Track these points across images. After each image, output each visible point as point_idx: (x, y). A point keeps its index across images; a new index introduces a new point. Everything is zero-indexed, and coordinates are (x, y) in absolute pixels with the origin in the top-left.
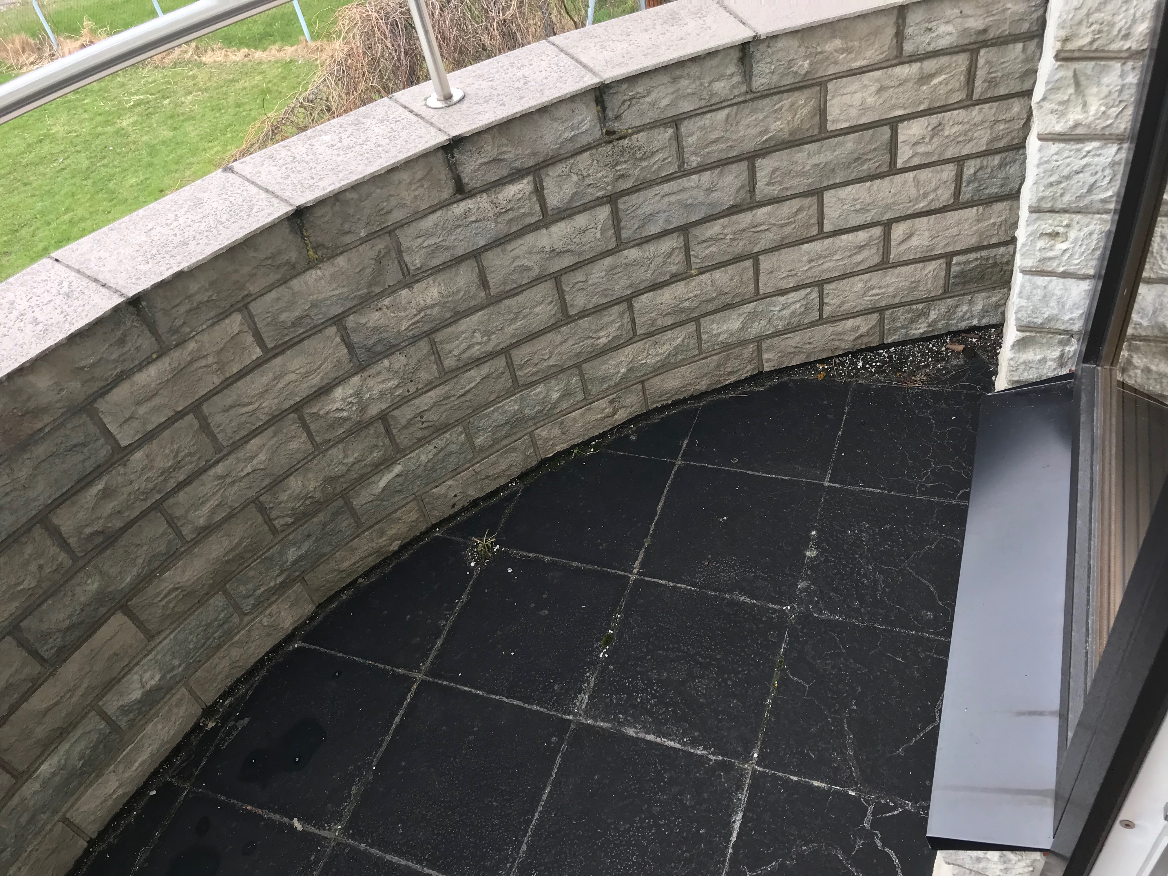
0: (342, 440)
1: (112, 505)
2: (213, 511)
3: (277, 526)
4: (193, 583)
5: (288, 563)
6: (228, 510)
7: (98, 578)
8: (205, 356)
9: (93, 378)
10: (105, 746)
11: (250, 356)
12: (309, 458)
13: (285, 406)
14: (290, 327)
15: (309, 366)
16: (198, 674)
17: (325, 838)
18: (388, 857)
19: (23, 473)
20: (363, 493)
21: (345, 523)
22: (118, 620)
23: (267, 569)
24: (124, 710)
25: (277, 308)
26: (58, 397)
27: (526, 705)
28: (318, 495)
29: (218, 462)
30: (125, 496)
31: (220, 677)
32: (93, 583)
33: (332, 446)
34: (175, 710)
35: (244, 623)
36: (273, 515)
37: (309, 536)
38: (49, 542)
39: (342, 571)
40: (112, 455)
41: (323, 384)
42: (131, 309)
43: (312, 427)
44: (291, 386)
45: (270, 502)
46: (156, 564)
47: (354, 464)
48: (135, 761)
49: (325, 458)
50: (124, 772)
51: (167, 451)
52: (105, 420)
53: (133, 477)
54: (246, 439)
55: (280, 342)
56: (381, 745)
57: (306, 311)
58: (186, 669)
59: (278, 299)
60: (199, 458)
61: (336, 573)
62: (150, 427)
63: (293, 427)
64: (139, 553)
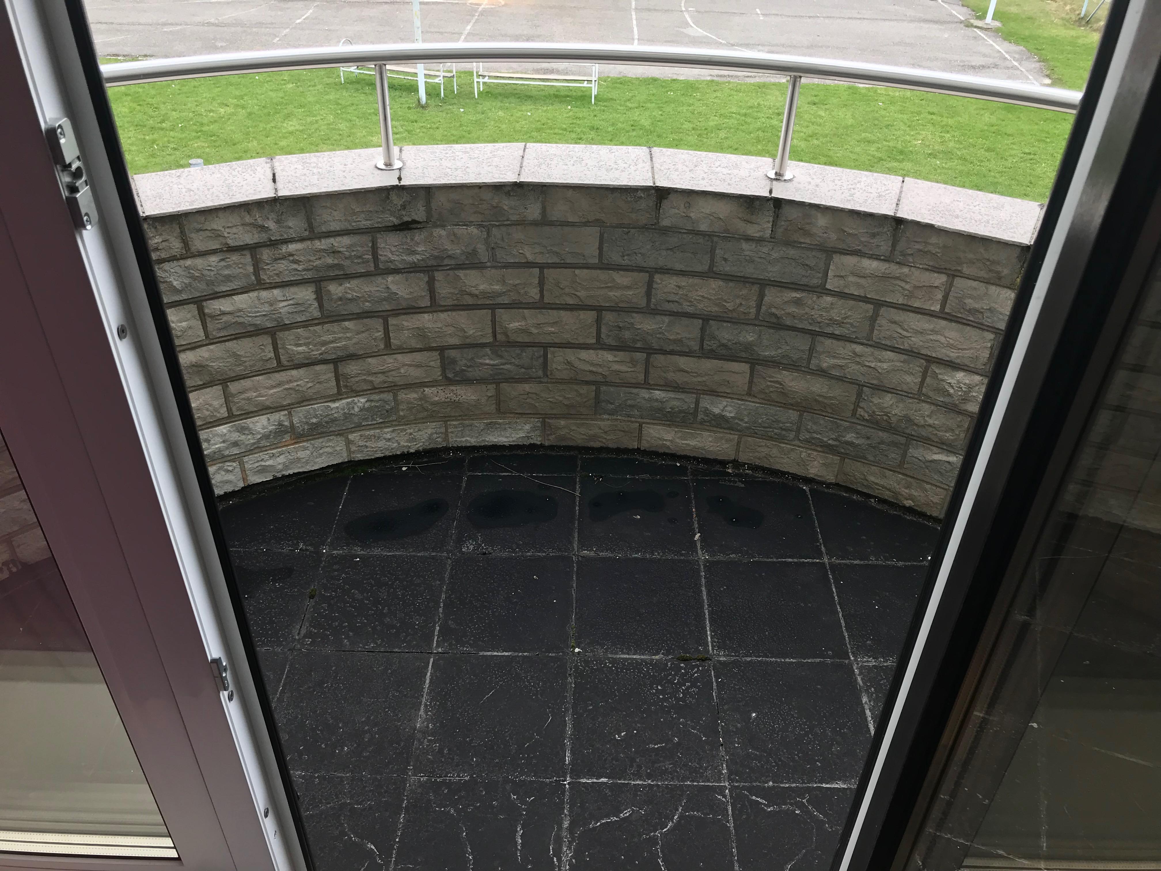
0: (937, 405)
1: (794, 310)
2: (835, 366)
3: (858, 413)
4: (791, 391)
5: (843, 439)
6: (842, 375)
7: (756, 336)
8: (907, 282)
9: (844, 240)
10: (683, 417)
11: (931, 305)
12: (910, 395)
13: (923, 352)
14: (966, 310)
15: (957, 343)
16: (749, 439)
17: (697, 553)
18: (703, 589)
19: (775, 255)
20: (921, 450)
21: (894, 455)
22: (745, 367)
23: (831, 429)
24: (707, 412)
25: (969, 292)
26: (821, 235)
27: (844, 629)
28: (894, 420)
29: (862, 344)
30: (804, 312)
31: (757, 454)
32: (752, 336)
33: (928, 402)
34: (723, 442)
35: (794, 443)
36: (861, 404)
37: (868, 438)
38: (755, 298)
39: (867, 480)
40: (818, 287)
41: (956, 361)
42: (894, 224)
43: (928, 380)
44: (937, 344)
45: (867, 396)
46: (785, 362)
47: (930, 426)
48: (687, 440)
49: (918, 405)
50: (678, 438)
51: (843, 312)
52: (831, 267)
53: (816, 306)
54: (887, 348)
55: (954, 314)
56: (768, 558)
57: (983, 309)
58: (746, 428)
59: (975, 289)
60: (854, 332)
61: (863, 477)
62: (846, 291)
63: (917, 368)
64: (783, 347)
